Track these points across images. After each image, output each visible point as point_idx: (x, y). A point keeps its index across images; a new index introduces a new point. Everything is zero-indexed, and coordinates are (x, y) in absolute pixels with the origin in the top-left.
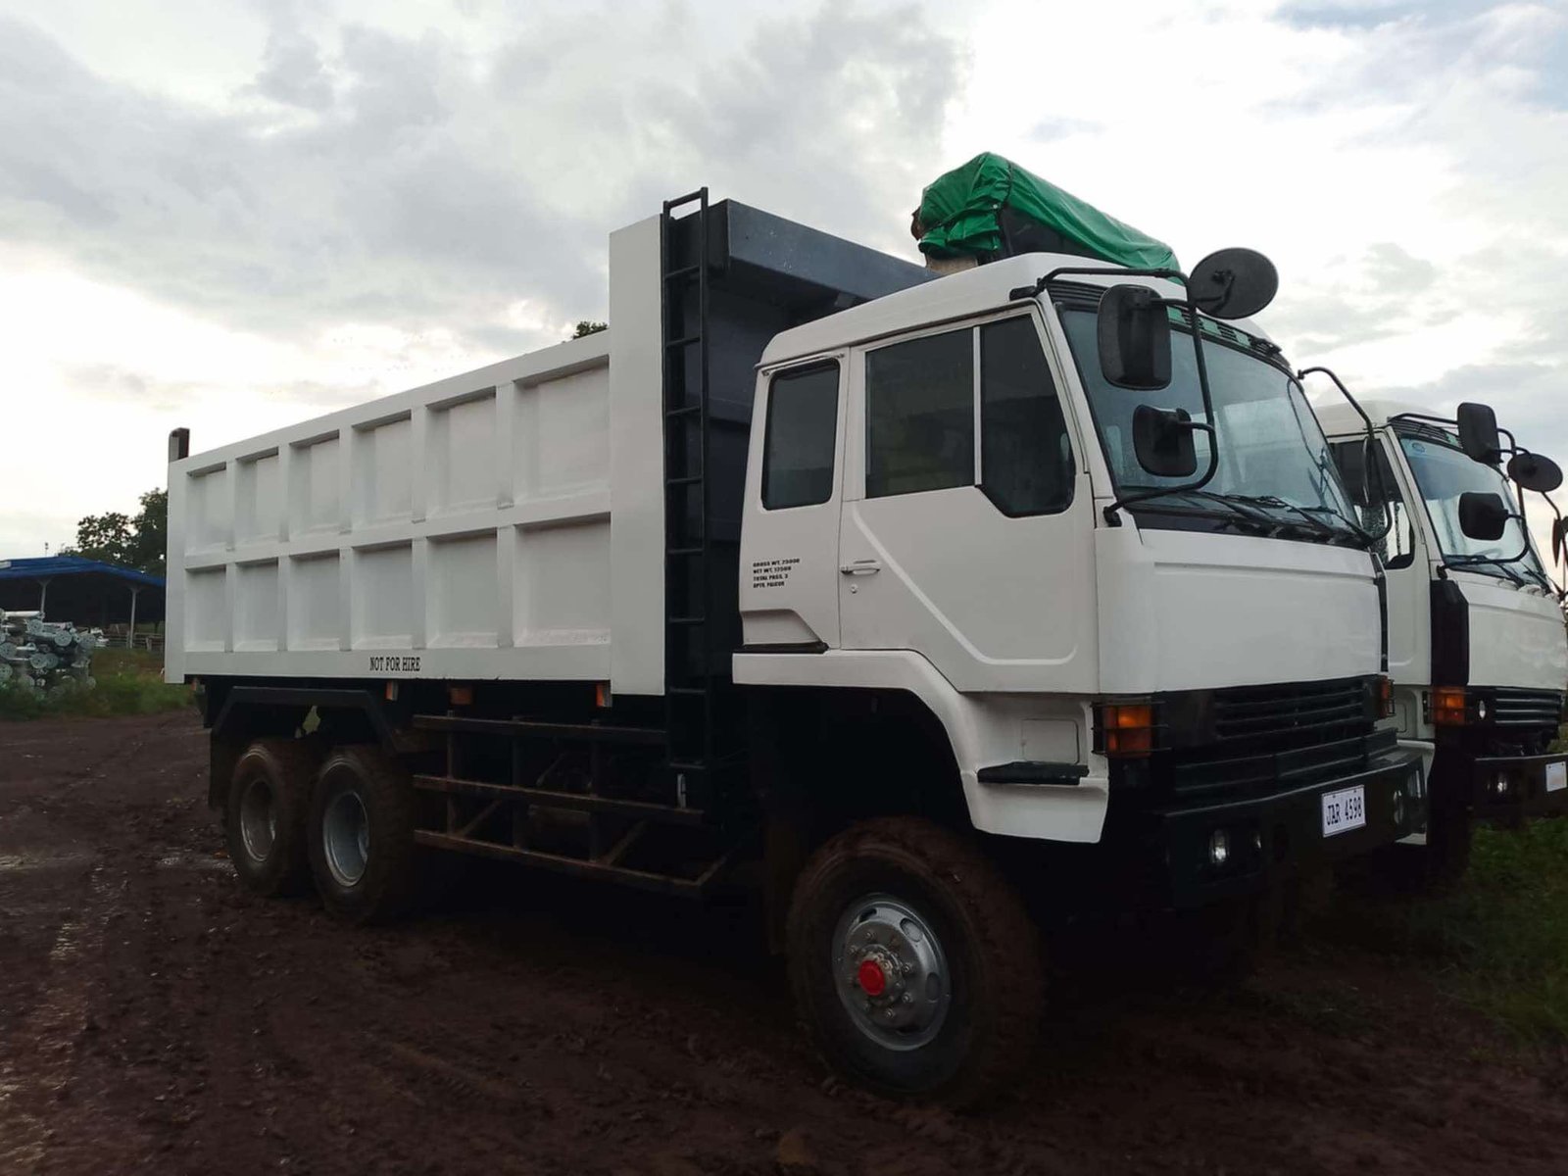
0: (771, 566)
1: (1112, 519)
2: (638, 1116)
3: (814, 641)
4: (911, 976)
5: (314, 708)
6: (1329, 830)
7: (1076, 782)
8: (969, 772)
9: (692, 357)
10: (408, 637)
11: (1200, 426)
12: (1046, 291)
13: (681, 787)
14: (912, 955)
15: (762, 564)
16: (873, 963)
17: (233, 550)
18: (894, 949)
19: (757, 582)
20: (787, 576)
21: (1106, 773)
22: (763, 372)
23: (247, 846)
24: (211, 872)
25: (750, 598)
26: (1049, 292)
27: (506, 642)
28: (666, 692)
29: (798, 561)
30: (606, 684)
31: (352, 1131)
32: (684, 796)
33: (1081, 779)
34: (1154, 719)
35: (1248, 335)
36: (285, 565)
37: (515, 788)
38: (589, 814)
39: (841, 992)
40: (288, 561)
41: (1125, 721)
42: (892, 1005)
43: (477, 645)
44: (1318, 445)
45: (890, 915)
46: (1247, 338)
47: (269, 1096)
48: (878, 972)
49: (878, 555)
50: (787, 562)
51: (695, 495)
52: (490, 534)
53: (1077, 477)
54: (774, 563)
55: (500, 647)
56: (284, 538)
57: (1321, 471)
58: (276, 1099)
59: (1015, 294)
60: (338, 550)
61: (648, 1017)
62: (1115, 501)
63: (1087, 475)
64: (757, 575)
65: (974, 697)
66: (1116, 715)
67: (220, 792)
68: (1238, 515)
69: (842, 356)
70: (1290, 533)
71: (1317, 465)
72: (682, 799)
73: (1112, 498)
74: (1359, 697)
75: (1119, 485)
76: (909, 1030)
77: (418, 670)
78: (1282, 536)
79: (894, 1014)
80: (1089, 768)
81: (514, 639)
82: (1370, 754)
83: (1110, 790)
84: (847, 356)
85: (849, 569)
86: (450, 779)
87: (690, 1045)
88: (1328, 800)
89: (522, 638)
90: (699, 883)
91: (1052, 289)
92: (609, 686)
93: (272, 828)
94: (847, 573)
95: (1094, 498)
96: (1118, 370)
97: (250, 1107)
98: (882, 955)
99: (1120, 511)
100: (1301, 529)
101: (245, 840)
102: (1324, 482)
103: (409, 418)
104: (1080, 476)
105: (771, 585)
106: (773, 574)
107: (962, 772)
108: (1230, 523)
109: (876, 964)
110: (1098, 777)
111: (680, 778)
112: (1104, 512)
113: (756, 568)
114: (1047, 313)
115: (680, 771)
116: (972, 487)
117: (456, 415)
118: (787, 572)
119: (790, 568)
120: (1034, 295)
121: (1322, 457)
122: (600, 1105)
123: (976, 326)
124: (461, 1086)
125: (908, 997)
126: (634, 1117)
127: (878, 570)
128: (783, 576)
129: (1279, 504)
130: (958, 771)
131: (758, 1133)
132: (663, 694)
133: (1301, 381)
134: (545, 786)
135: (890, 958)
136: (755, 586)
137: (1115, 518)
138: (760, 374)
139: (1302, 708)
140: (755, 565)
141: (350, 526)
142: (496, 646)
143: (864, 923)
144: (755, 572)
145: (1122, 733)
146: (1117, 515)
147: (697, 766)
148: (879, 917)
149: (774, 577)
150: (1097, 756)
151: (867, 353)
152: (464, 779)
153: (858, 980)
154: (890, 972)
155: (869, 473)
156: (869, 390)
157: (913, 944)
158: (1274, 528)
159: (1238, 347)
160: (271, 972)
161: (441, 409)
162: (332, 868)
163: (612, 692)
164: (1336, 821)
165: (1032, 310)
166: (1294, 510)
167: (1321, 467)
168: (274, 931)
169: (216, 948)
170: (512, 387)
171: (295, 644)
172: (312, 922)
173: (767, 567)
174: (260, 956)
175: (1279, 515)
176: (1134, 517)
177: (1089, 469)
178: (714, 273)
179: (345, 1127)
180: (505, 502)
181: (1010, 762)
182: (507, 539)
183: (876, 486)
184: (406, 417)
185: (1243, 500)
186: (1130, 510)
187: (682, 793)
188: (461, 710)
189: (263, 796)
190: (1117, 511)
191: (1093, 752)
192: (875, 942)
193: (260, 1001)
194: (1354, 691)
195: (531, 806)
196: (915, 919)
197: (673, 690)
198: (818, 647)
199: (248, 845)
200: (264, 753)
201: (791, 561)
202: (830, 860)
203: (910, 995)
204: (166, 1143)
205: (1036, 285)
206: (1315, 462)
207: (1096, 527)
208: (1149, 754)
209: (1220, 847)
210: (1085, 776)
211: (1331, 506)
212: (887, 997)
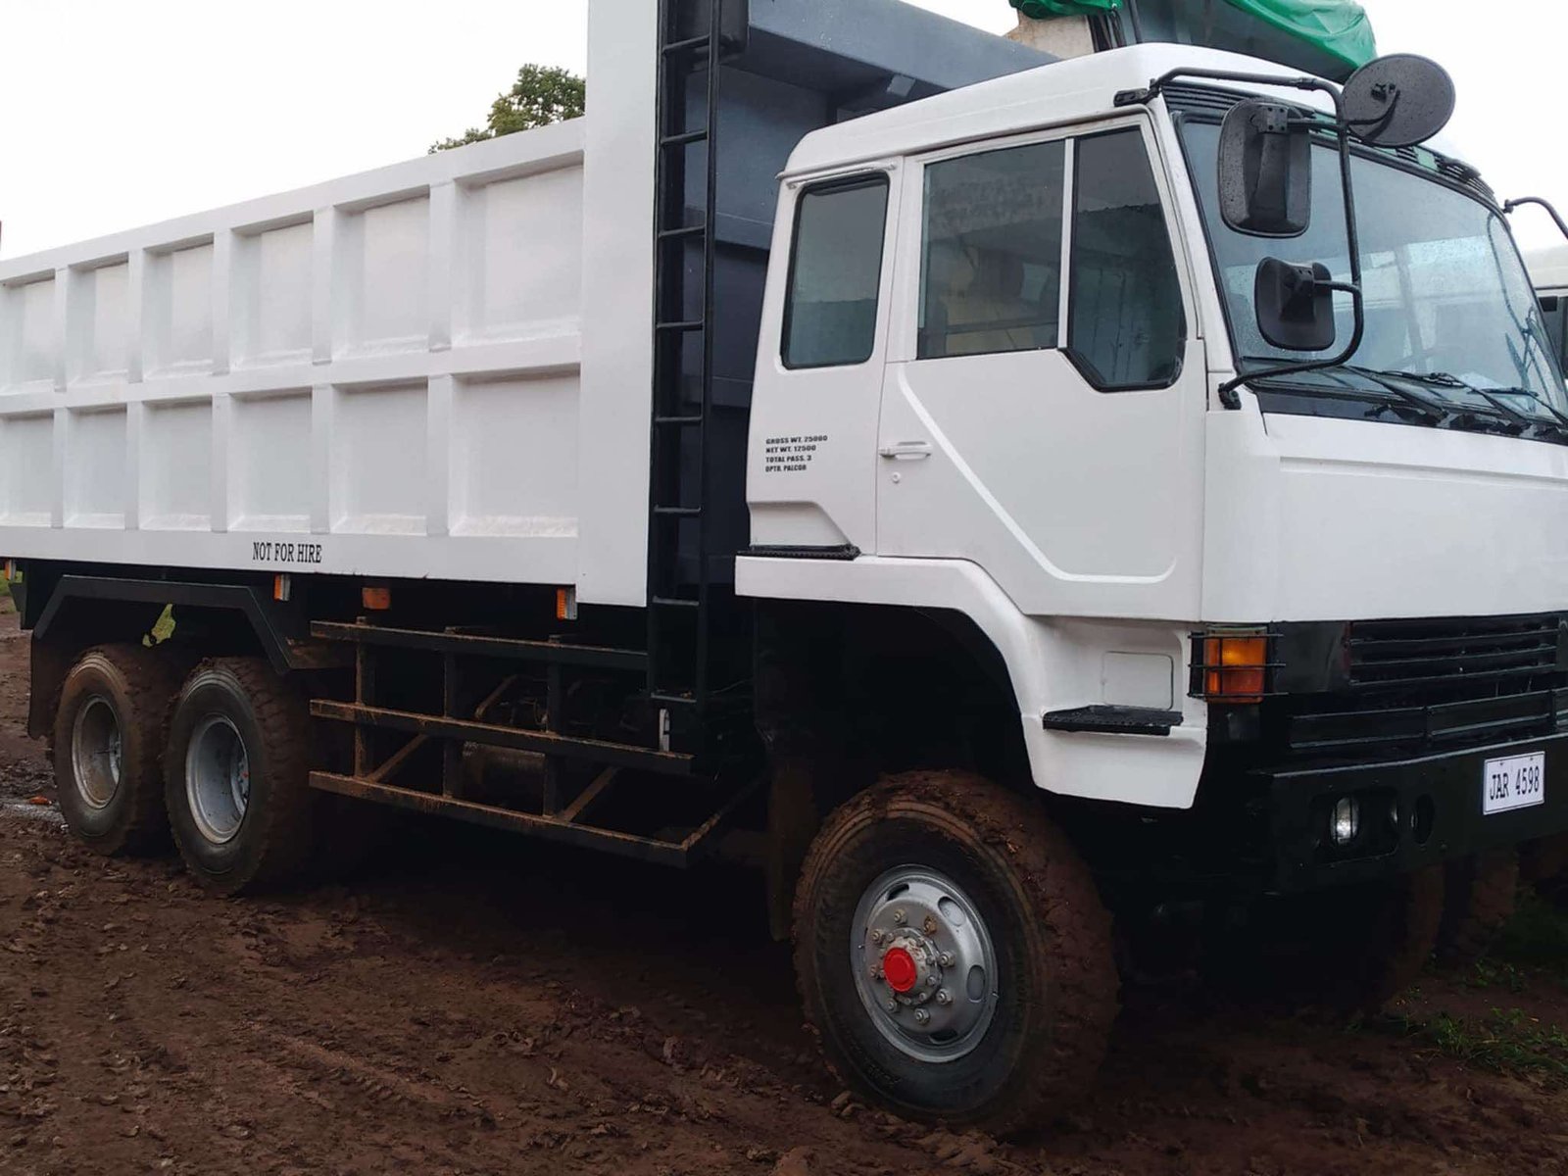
0: (790, 444)
1: (1229, 401)
2: (601, 1129)
3: (843, 544)
4: (948, 968)
5: (169, 607)
6: (1491, 806)
7: (1166, 732)
8: (1032, 717)
9: (695, 158)
10: (304, 518)
11: (1342, 287)
12: (1161, 95)
13: (664, 725)
14: (951, 943)
15: (778, 441)
16: (903, 951)
17: (64, 390)
18: (930, 934)
19: (770, 464)
20: (810, 458)
21: (1205, 722)
22: (790, 185)
23: (80, 787)
24: (31, 822)
25: (761, 484)
26: (1165, 96)
27: (438, 530)
28: (648, 603)
29: (825, 438)
30: (570, 589)
31: (246, 1133)
32: (667, 736)
33: (1173, 728)
34: (1269, 656)
35: (1435, 154)
36: (136, 413)
37: (445, 720)
38: (543, 755)
39: (861, 988)
40: (141, 407)
41: (1231, 657)
42: (923, 1005)
43: (399, 532)
44: (1525, 303)
45: (925, 892)
46: (1432, 158)
47: (139, 1091)
48: (907, 962)
49: (928, 433)
50: (811, 439)
51: (692, 344)
52: (419, 385)
53: (1187, 342)
54: (794, 440)
55: (430, 535)
56: (136, 377)
57: (1526, 340)
58: (147, 1095)
59: (1121, 99)
60: (211, 397)
61: (615, 1015)
62: (1233, 376)
63: (1201, 341)
64: (770, 455)
65: (1044, 621)
66: (1220, 649)
67: (43, 716)
68: (1398, 398)
69: (894, 168)
70: (1468, 422)
71: (1520, 328)
72: (664, 740)
73: (1230, 372)
74: (1551, 639)
75: (1241, 355)
76: (945, 1036)
77: (318, 561)
78: (1455, 426)
79: (926, 1016)
80: (1183, 715)
81: (449, 527)
82: (1558, 713)
83: (1207, 743)
84: (900, 169)
85: (892, 453)
86: (359, 706)
87: (667, 1051)
88: (1492, 767)
89: (459, 525)
90: (684, 846)
91: (1168, 93)
92: (574, 592)
93: (113, 764)
94: (889, 457)
95: (1207, 372)
96: (1240, 211)
97: (116, 1102)
98: (914, 941)
99: (1241, 391)
100: (1482, 418)
101: (77, 779)
102: (1529, 357)
103: (311, 221)
104: (1191, 342)
105: (789, 468)
106: (792, 454)
107: (1023, 716)
108: (1385, 408)
109: (906, 952)
110: (1194, 725)
111: (663, 713)
112: (1220, 391)
113: (770, 446)
114: (1161, 126)
115: (662, 705)
116: (1055, 350)
117: (373, 219)
118: (811, 452)
119: (814, 448)
120: (1145, 101)
121: (1528, 320)
122: (554, 1117)
123: (1069, 138)
124: (378, 1088)
125: (946, 994)
126: (596, 1131)
127: (928, 455)
128: (805, 458)
129: (1455, 384)
130: (1020, 714)
131: (751, 1154)
132: (645, 605)
133: (1507, 215)
134: (485, 720)
135: (923, 946)
136: (768, 469)
137: (1232, 399)
138: (784, 186)
139: (1471, 650)
140: (768, 442)
141: (228, 365)
142: (425, 534)
143: (891, 902)
144: (768, 451)
145: (1227, 672)
146: (1235, 395)
147: (685, 699)
148: (910, 894)
149: (792, 459)
150: (1195, 700)
151: (926, 166)
152: (377, 706)
153: (882, 973)
154: (923, 963)
155: (922, 326)
156: (927, 213)
157: (953, 929)
158: (1445, 415)
159: (1420, 171)
160: (123, 947)
161: (353, 212)
162: (198, 820)
163: (578, 600)
164: (1503, 796)
165: (1141, 120)
166: (1474, 391)
167: (1526, 333)
168: (124, 898)
169: (50, 915)
170: (451, 189)
171: (147, 522)
172: (171, 887)
173: (784, 445)
174: (107, 927)
175: (1456, 397)
176: (1258, 396)
177: (1203, 333)
178: (728, 47)
179: (235, 1128)
180: (439, 342)
181: (1086, 705)
182: (442, 392)
183: (930, 345)
184: (305, 220)
185: (1407, 377)
186: (1254, 389)
187: (665, 733)
188: (374, 616)
189: (104, 724)
190: (1236, 389)
191: (1188, 695)
192: (905, 925)
193: (113, 982)
194: (1544, 629)
195: (467, 744)
196: (959, 901)
197: (656, 600)
198: (844, 552)
199: (83, 788)
200: (105, 665)
201: (816, 439)
202: (853, 821)
203: (946, 992)
204: (19, 1137)
205: (1148, 89)
206: (1518, 324)
207: (1208, 409)
208: (1259, 700)
209: (1345, 819)
210: (1179, 725)
211: (1534, 386)
212: (917, 995)
